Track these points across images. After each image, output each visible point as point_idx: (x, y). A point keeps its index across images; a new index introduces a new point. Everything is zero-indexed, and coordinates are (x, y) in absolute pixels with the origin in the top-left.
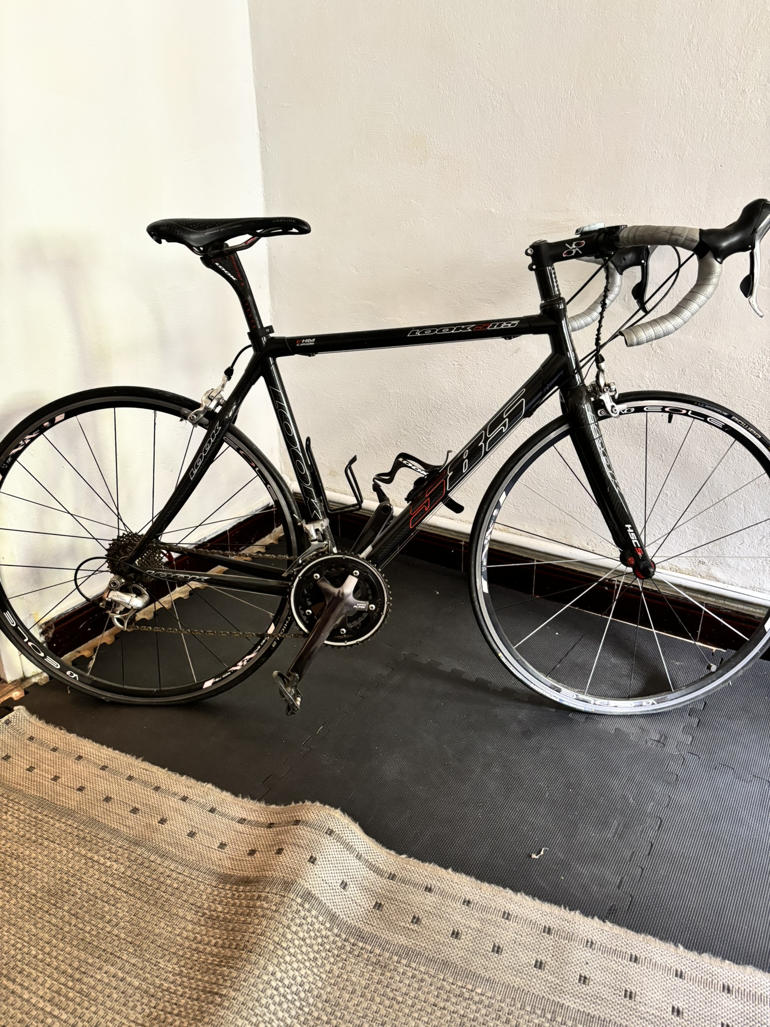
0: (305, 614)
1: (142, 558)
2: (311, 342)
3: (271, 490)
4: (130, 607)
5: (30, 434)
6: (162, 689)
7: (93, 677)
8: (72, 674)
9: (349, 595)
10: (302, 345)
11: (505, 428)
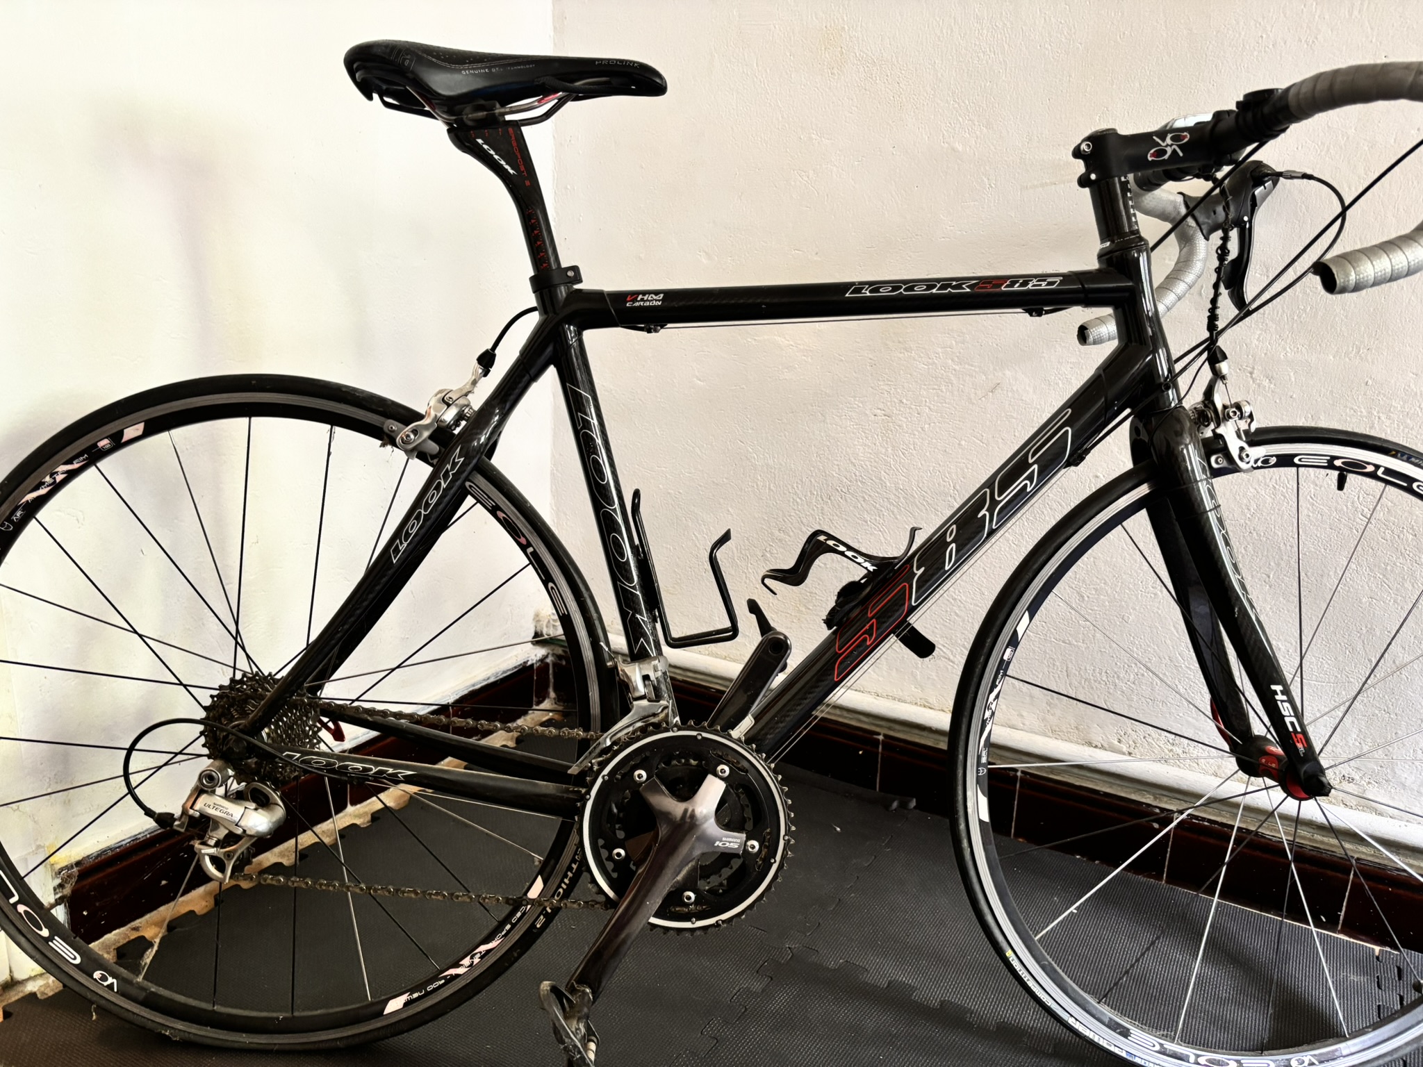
0: (610, 858)
1: (277, 727)
2: (656, 301)
3: (555, 594)
4: (239, 831)
5: (66, 463)
6: (296, 1014)
7: (150, 984)
8: (104, 978)
9: (706, 818)
10: (637, 304)
11: (1031, 484)
